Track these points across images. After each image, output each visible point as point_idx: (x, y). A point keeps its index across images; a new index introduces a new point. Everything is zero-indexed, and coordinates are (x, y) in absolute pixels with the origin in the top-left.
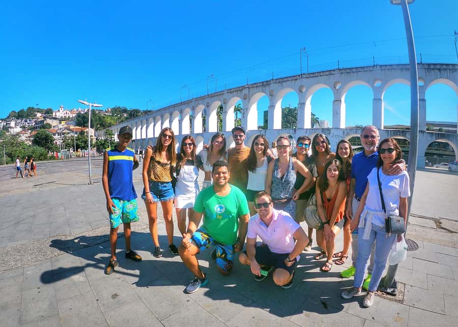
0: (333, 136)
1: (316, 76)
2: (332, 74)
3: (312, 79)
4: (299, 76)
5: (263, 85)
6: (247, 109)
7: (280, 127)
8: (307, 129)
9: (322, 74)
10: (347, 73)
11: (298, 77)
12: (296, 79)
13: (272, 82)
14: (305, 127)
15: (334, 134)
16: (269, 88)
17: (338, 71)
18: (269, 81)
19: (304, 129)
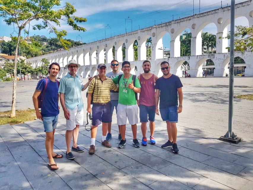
0: (216, 59)
1: (204, 16)
2: (217, 13)
3: (201, 17)
4: (192, 16)
5: (166, 25)
6: (155, 44)
7: (179, 56)
8: (198, 56)
9: (209, 13)
10: (228, 10)
11: (192, 18)
12: (190, 20)
13: (172, 23)
14: (197, 54)
15: (217, 58)
16: (171, 28)
17: (221, 9)
18: (170, 22)
19: (195, 56)
